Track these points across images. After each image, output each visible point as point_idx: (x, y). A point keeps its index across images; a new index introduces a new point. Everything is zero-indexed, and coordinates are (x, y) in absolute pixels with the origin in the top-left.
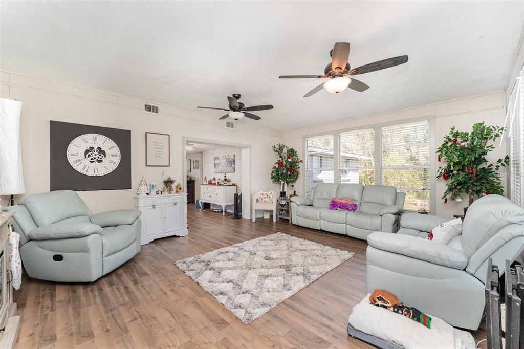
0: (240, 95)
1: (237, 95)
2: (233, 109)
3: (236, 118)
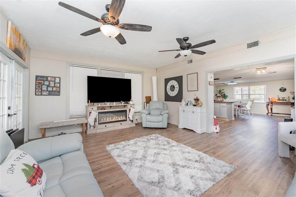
0: (188, 38)
1: (186, 38)
2: (183, 48)
3: (186, 55)
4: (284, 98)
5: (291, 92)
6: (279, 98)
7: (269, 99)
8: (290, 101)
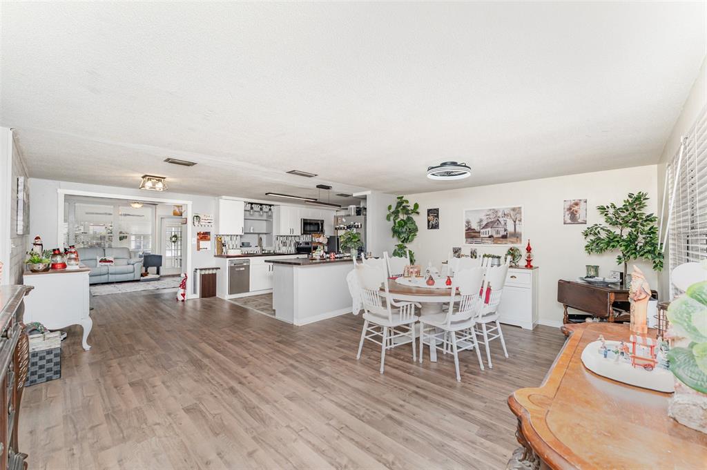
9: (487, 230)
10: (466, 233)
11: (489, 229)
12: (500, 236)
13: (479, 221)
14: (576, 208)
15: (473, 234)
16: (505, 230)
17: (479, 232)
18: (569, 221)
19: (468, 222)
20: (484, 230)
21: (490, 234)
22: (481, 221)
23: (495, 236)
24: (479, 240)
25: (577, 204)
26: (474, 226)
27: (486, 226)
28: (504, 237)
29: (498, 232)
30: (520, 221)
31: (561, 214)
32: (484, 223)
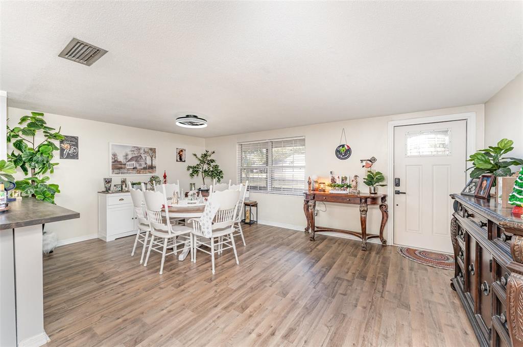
4: (346, 178)
5: (362, 161)
6: (333, 180)
7: (310, 183)
8: (359, 189)
9: (132, 163)
10: (112, 165)
11: (134, 162)
12: (142, 168)
13: (125, 155)
14: (181, 153)
15: (120, 166)
16: (146, 164)
17: (126, 164)
18: (179, 160)
19: (114, 155)
20: (130, 163)
21: (134, 166)
22: (127, 155)
23: (138, 168)
24: (125, 171)
25: (182, 151)
26: (121, 158)
27: (131, 159)
28: (145, 168)
29: (140, 165)
30: (155, 157)
31: (175, 156)
32: (130, 157)
